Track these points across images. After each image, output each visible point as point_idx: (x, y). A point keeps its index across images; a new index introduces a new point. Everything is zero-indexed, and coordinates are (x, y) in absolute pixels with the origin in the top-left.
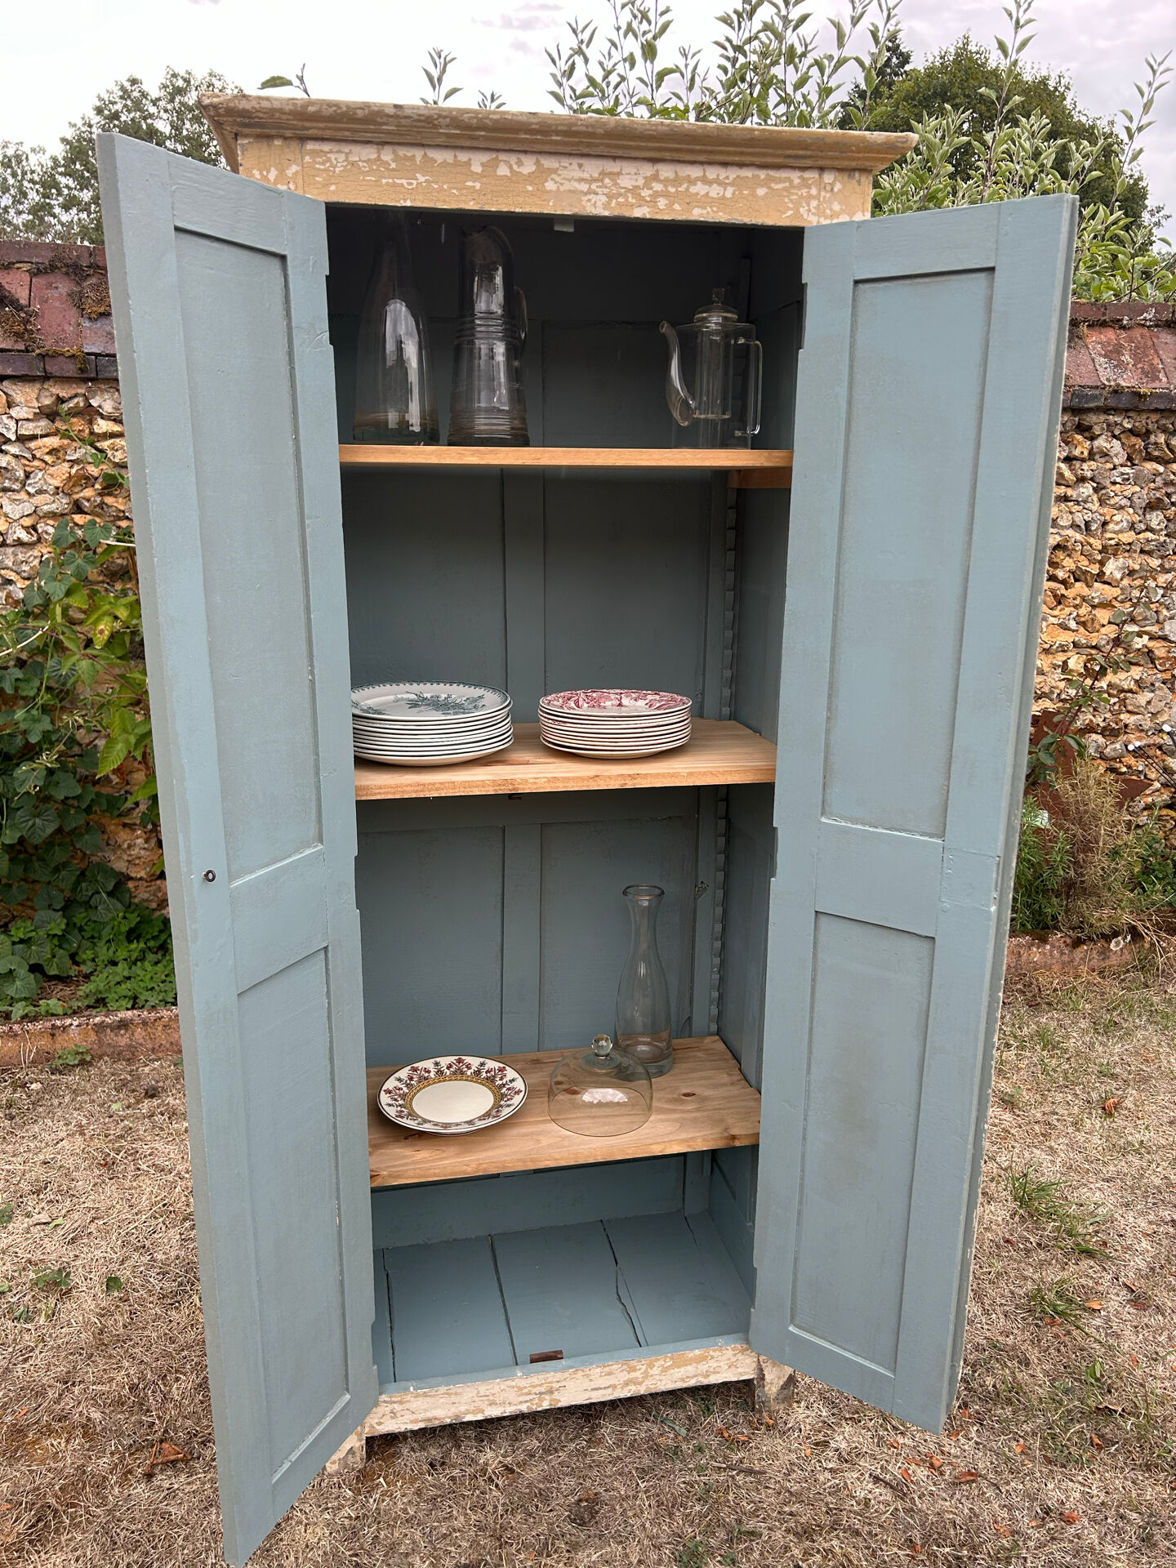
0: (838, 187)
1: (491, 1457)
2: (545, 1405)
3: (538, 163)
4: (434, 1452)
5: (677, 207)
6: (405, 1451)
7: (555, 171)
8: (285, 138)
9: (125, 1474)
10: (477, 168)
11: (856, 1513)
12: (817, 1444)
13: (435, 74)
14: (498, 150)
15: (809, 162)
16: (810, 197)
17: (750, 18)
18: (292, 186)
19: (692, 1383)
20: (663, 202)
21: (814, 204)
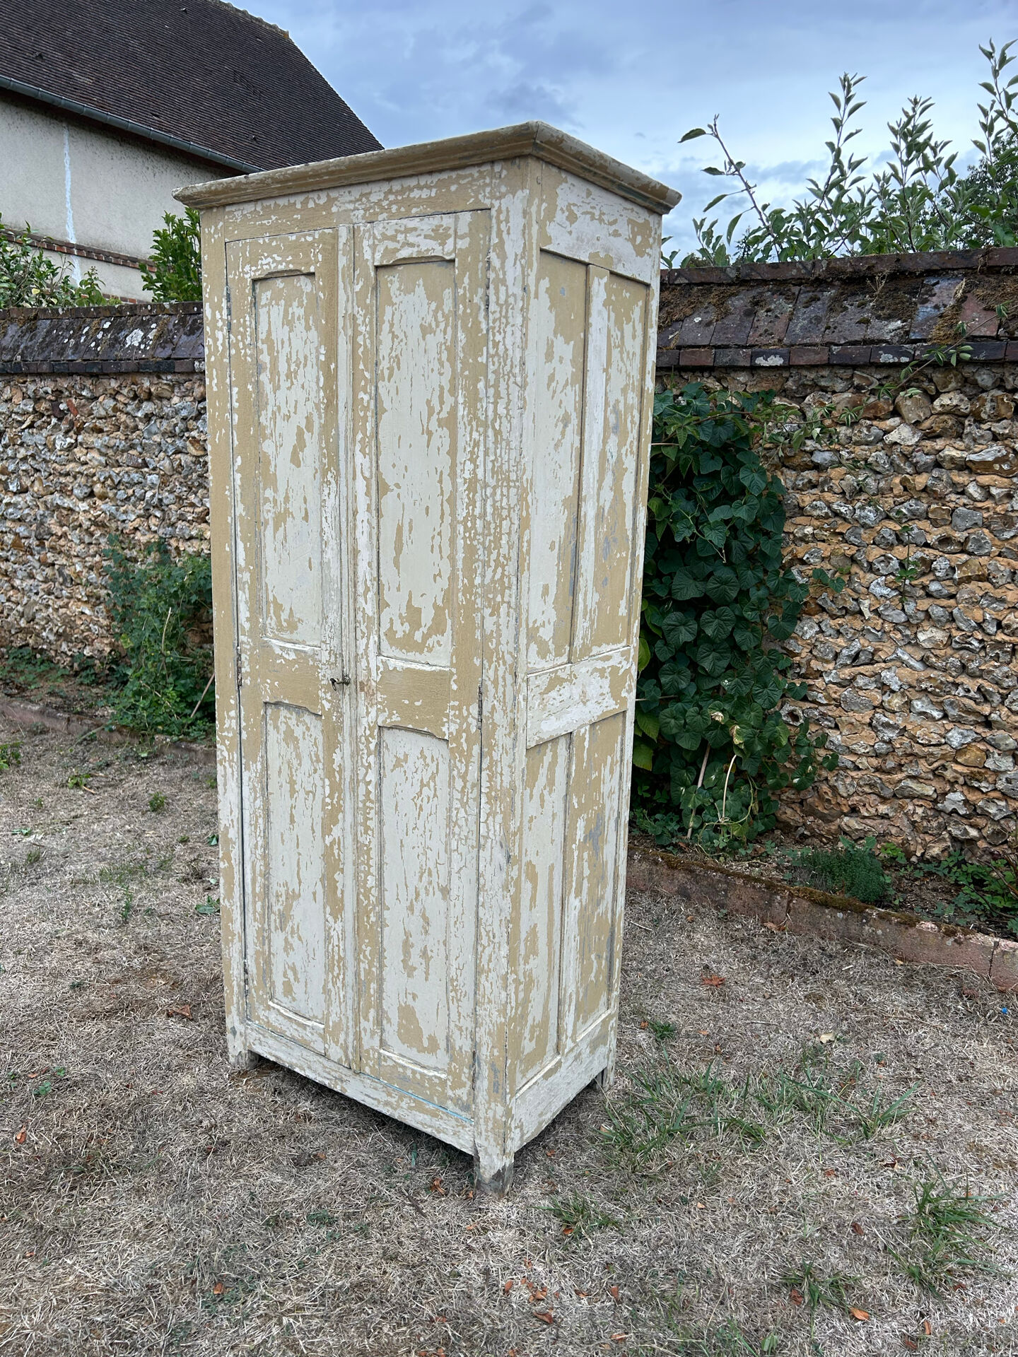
0: (504, 173)
3: (328, 196)
5: (402, 209)
7: (336, 199)
8: (217, 207)
10: (298, 206)
12: (483, 1228)
14: (308, 192)
20: (394, 208)
21: (488, 190)
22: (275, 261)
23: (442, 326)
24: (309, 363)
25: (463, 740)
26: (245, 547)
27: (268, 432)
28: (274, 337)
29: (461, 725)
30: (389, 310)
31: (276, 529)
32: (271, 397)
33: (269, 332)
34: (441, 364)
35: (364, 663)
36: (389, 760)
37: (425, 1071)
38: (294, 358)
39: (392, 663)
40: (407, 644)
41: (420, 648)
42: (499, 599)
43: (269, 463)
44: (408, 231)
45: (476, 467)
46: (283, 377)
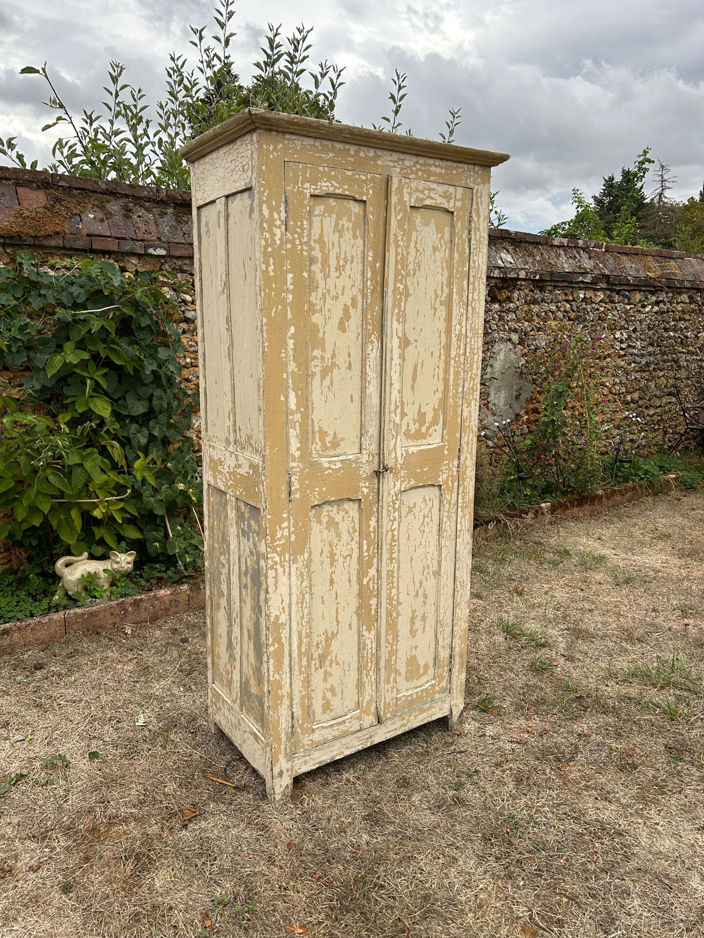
2: (369, 745)
3: (375, 152)
5: (425, 175)
6: (307, 783)
7: (381, 156)
8: (277, 131)
9: (170, 830)
10: (352, 152)
11: (511, 754)
12: (481, 736)
14: (360, 145)
15: (470, 162)
16: (471, 176)
20: (420, 173)
21: (472, 178)
22: (332, 186)
23: (444, 248)
24: (355, 261)
25: (449, 482)
26: (297, 396)
27: (317, 308)
28: (326, 239)
29: (448, 474)
30: (414, 234)
31: (323, 378)
32: (321, 283)
33: (321, 235)
34: (443, 269)
35: (393, 455)
36: (404, 510)
37: (423, 688)
38: (343, 256)
39: (411, 450)
40: (418, 436)
41: (425, 436)
42: (471, 398)
43: (318, 330)
44: (430, 189)
45: (462, 327)
46: (333, 269)
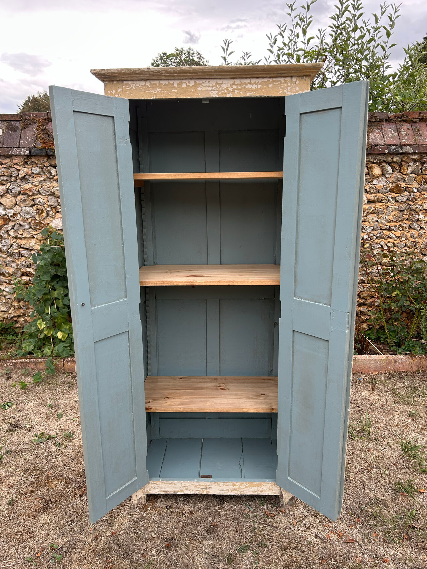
0: (298, 82)
1: (186, 507)
2: (205, 493)
3: (195, 82)
4: (168, 503)
6: (159, 501)
7: (201, 84)
8: (117, 81)
9: (75, 495)
10: (176, 85)
11: (305, 545)
12: (299, 521)
13: (225, 48)
14: (182, 79)
15: (286, 75)
16: (288, 86)
17: (342, 17)
18: (119, 95)
19: (256, 493)
20: (236, 91)
21: (289, 88)
